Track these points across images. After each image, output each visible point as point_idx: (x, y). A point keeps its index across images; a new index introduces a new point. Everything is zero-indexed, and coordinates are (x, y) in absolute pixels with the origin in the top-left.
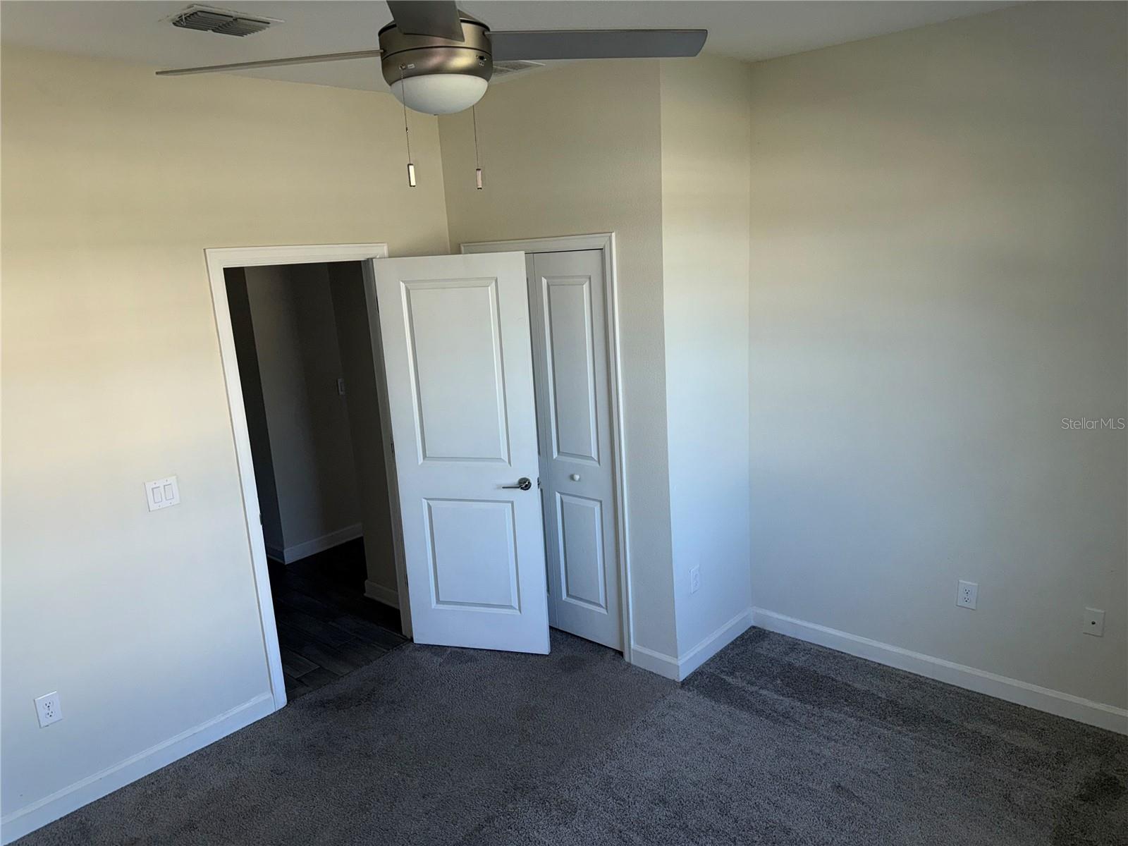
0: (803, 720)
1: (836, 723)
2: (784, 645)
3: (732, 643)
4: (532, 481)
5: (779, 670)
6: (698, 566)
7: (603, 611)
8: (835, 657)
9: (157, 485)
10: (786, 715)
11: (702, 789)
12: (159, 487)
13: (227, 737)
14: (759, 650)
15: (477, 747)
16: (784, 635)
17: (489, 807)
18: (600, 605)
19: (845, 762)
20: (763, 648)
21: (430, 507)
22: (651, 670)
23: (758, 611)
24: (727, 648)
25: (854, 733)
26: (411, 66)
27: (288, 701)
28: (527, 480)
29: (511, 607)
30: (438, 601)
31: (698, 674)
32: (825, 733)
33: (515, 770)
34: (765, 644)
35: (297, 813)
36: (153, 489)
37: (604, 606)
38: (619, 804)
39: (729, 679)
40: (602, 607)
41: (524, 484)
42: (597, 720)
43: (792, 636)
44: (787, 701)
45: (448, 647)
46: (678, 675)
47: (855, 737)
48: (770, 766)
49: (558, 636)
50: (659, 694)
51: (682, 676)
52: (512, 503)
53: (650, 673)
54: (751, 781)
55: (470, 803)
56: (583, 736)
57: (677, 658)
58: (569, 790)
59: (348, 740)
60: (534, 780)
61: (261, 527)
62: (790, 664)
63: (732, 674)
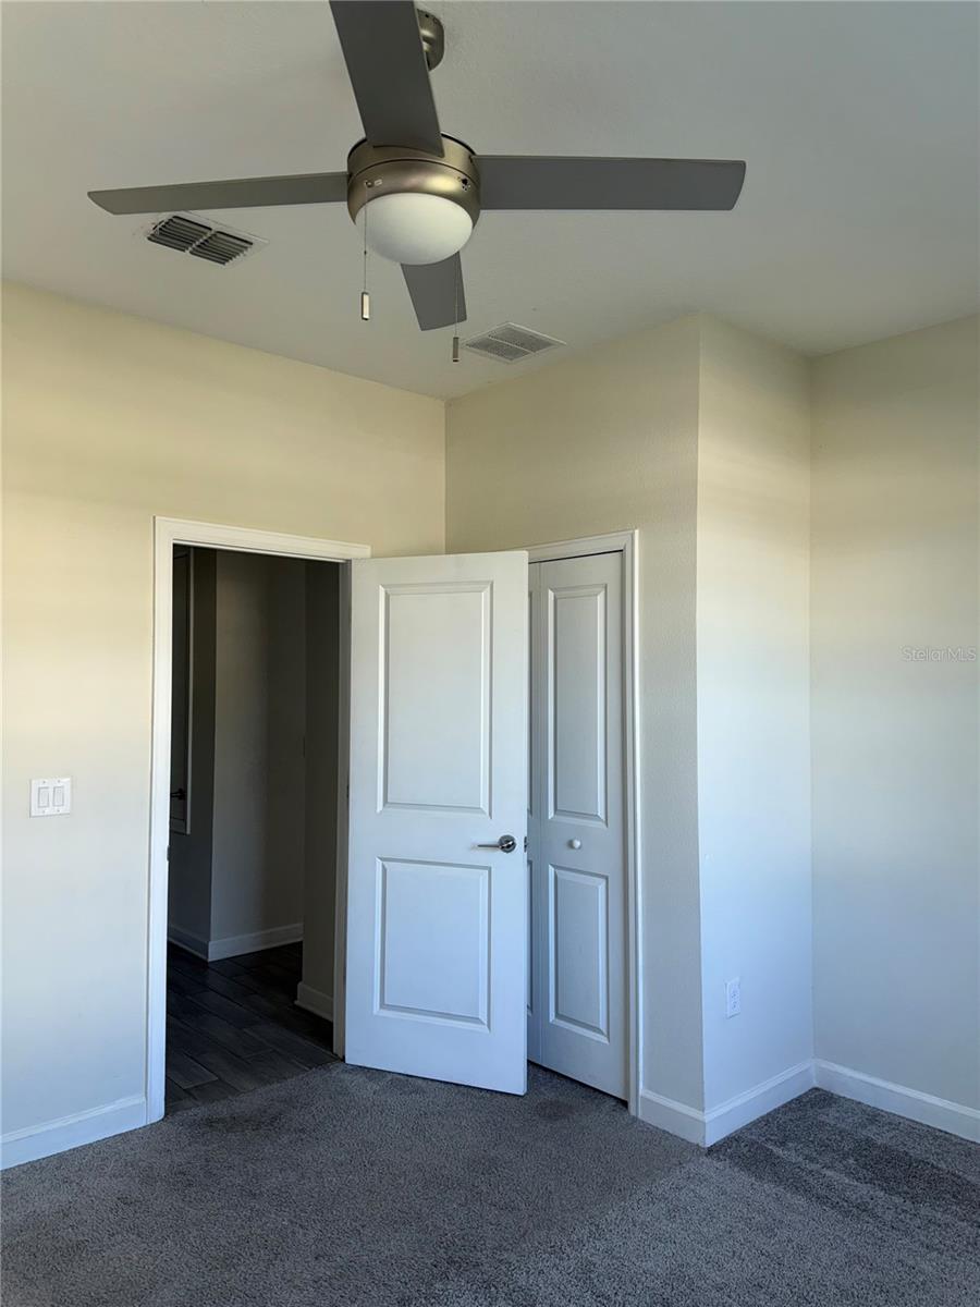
0: (889, 1216)
1: (939, 1226)
2: (860, 1115)
3: (785, 1106)
4: (517, 841)
5: (852, 1146)
6: (738, 979)
7: (604, 1040)
8: (936, 1138)
9: (45, 785)
10: (862, 1207)
11: (729, 1296)
12: (47, 788)
13: (74, 1149)
14: (823, 1118)
15: (405, 1200)
16: (860, 1103)
17: (406, 1284)
18: (597, 1030)
19: (956, 1284)
20: (830, 1116)
21: (384, 870)
22: (666, 1129)
23: (824, 1066)
24: (777, 1111)
25: (969, 1243)
26: (379, 182)
27: (166, 1114)
28: (513, 839)
29: (476, 1020)
30: (383, 1005)
31: (732, 1140)
32: (922, 1238)
33: (453, 1236)
34: (832, 1112)
35: (136, 1258)
36: (39, 789)
37: (605, 1031)
38: (600, 1302)
39: (778, 1151)
40: (603, 1034)
41: (507, 845)
42: (580, 1184)
43: (872, 1105)
44: (864, 1190)
45: (389, 1072)
46: (704, 1137)
47: (970, 1249)
48: (837, 1275)
49: (540, 1074)
50: (674, 1160)
51: (711, 1139)
52: (490, 869)
53: (664, 1131)
54: (805, 1294)
55: (380, 1274)
56: (557, 1203)
57: (703, 1111)
58: (528, 1273)
59: (231, 1171)
60: (479, 1254)
61: (167, 863)
62: (868, 1140)
63: (783, 1144)
